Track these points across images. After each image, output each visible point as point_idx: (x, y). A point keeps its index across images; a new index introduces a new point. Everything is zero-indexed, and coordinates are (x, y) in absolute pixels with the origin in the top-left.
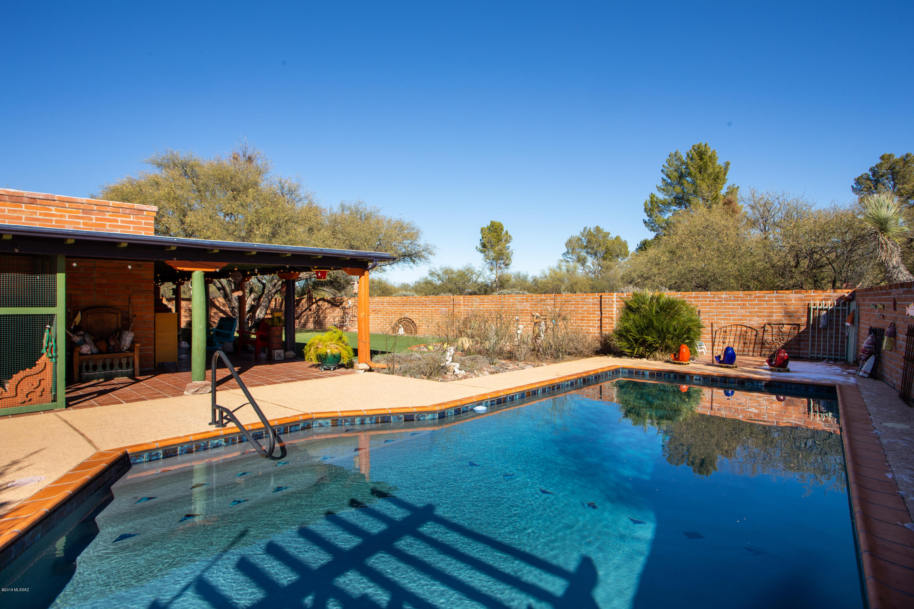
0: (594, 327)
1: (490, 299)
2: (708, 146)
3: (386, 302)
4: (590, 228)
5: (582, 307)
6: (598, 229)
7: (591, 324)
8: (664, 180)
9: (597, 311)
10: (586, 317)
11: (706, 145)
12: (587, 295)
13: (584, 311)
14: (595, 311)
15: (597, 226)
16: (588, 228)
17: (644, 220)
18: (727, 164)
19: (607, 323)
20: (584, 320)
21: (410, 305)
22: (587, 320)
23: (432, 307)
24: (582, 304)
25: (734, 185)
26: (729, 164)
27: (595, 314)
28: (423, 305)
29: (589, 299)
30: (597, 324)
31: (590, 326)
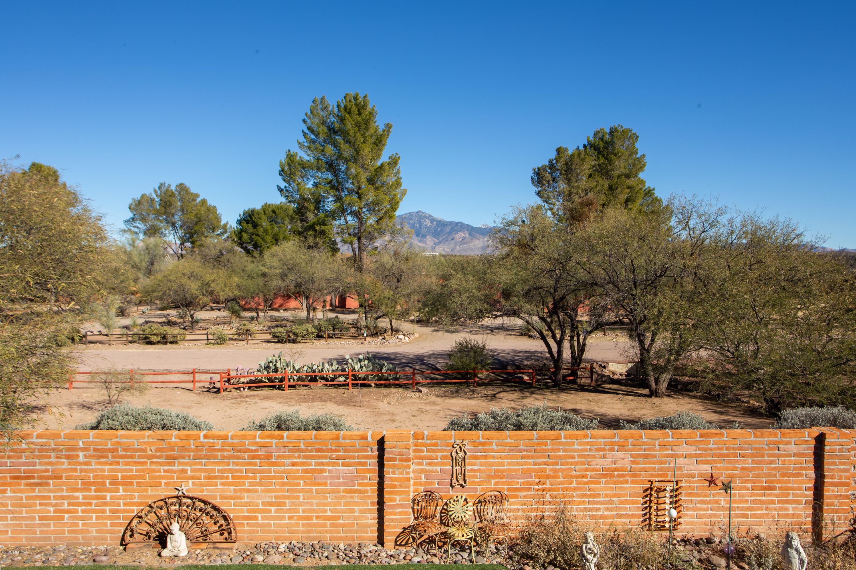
0: (798, 502)
1: (507, 444)
2: (368, 98)
3: (82, 450)
4: (169, 186)
5: (771, 462)
6: (182, 187)
7: (790, 497)
8: (305, 134)
9: (806, 469)
10: (779, 482)
11: (365, 97)
12: (783, 435)
13: (775, 469)
14: (801, 469)
15: (181, 184)
16: (166, 185)
17: (278, 186)
18: (389, 127)
19: (836, 497)
20: (774, 488)
21: (195, 457)
22: (780, 488)
23: (293, 464)
24: (770, 455)
25: (397, 154)
26: (391, 127)
27: (801, 475)
28: (254, 457)
29: (789, 443)
30: (807, 496)
31: (787, 502)
